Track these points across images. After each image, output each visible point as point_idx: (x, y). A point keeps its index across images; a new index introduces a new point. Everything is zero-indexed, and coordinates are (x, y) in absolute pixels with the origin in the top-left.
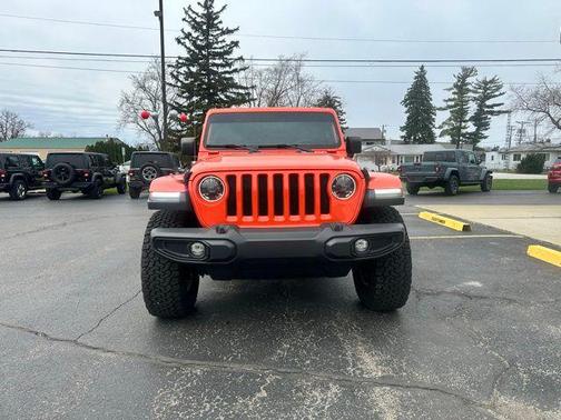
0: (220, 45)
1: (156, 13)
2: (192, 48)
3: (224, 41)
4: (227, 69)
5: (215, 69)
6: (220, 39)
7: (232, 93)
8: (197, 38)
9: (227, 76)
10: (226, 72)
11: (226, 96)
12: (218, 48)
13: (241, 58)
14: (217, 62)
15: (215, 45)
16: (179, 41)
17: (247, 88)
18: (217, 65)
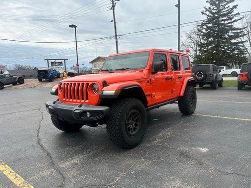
0: (226, 9)
1: (176, 6)
2: (210, 15)
3: (229, 7)
4: (230, 21)
5: (223, 22)
6: (226, 6)
7: (231, 33)
8: (213, 9)
9: (230, 24)
10: (229, 23)
11: (228, 35)
12: (224, 11)
13: (238, 14)
14: (224, 18)
15: (224, 10)
16: (203, 13)
17: (241, 29)
18: (224, 20)
